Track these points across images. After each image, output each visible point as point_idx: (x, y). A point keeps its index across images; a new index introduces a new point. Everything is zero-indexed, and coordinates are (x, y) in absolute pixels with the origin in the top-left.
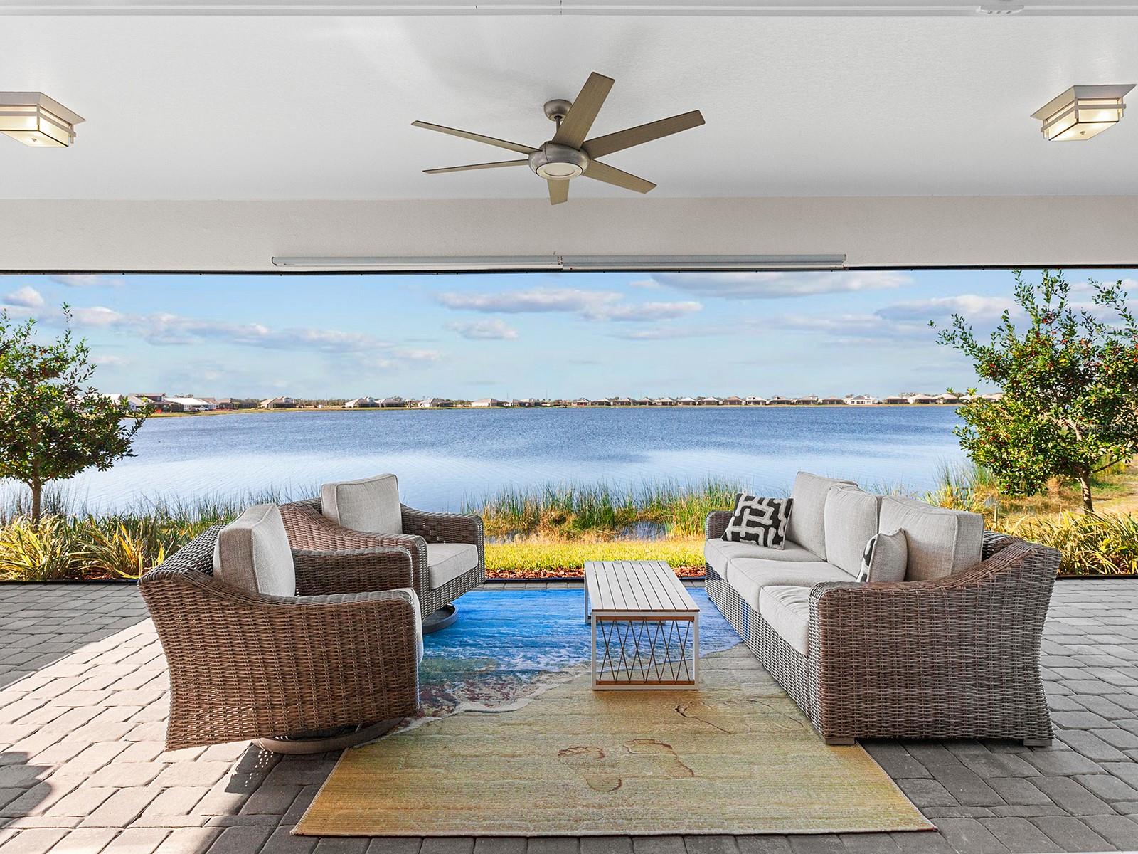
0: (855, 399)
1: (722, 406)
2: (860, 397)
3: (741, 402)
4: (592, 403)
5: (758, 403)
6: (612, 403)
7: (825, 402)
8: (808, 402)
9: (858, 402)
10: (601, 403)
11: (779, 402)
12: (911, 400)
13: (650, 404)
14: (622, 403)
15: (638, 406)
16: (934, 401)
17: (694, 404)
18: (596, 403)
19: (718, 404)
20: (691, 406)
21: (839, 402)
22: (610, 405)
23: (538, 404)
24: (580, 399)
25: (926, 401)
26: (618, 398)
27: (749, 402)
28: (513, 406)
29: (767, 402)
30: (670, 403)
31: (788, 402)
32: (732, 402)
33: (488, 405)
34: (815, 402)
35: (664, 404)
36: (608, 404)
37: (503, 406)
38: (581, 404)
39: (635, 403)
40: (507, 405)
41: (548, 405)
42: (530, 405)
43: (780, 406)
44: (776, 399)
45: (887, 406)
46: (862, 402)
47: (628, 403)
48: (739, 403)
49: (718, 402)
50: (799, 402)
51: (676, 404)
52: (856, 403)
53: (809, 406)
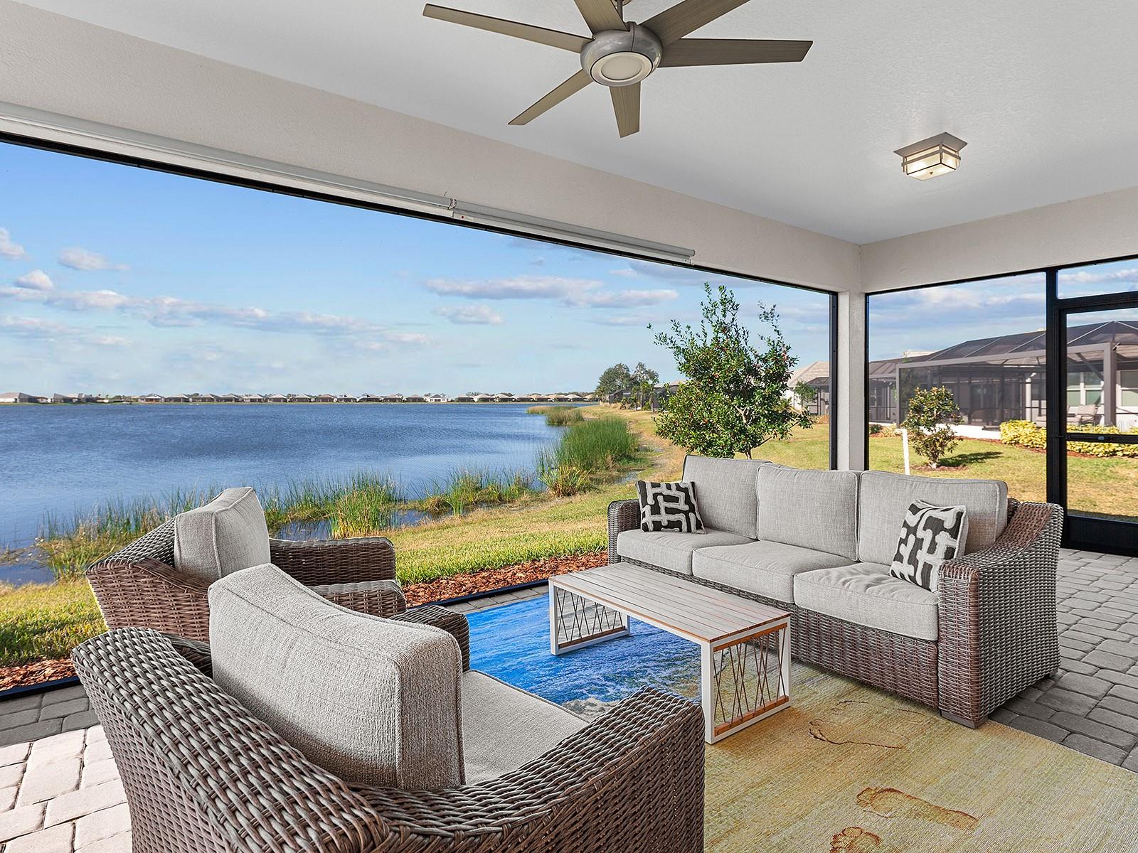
0: (433, 397)
1: (315, 403)
2: (437, 396)
3: (333, 399)
4: (165, 399)
5: (349, 400)
6: (191, 400)
7: (408, 400)
8: (394, 400)
9: (435, 400)
10: (177, 400)
11: (368, 400)
12: (476, 399)
13: (237, 400)
14: (204, 400)
15: (222, 403)
16: (492, 400)
17: (285, 400)
18: (170, 399)
19: (310, 402)
20: (282, 403)
21: (421, 400)
22: (188, 401)
23: (90, 400)
24: (150, 395)
25: (486, 400)
26: (198, 394)
27: (341, 400)
28: (55, 402)
29: (358, 400)
30: (260, 400)
31: (377, 400)
32: (324, 400)
33: (14, 400)
34: (400, 400)
35: (252, 400)
36: (186, 400)
37: (37, 402)
38: (152, 400)
39: (219, 399)
40: (44, 401)
41: (106, 401)
42: (79, 401)
43: (370, 403)
44: (366, 397)
45: (458, 403)
46: (439, 400)
47: (211, 400)
48: (331, 400)
49: (310, 399)
50: (386, 400)
51: (266, 401)
52: (434, 401)
53: (395, 403)
